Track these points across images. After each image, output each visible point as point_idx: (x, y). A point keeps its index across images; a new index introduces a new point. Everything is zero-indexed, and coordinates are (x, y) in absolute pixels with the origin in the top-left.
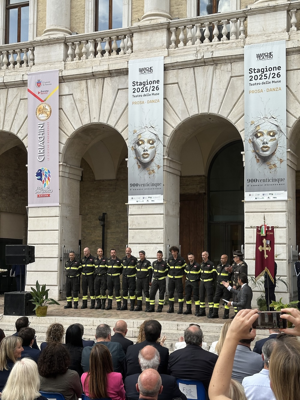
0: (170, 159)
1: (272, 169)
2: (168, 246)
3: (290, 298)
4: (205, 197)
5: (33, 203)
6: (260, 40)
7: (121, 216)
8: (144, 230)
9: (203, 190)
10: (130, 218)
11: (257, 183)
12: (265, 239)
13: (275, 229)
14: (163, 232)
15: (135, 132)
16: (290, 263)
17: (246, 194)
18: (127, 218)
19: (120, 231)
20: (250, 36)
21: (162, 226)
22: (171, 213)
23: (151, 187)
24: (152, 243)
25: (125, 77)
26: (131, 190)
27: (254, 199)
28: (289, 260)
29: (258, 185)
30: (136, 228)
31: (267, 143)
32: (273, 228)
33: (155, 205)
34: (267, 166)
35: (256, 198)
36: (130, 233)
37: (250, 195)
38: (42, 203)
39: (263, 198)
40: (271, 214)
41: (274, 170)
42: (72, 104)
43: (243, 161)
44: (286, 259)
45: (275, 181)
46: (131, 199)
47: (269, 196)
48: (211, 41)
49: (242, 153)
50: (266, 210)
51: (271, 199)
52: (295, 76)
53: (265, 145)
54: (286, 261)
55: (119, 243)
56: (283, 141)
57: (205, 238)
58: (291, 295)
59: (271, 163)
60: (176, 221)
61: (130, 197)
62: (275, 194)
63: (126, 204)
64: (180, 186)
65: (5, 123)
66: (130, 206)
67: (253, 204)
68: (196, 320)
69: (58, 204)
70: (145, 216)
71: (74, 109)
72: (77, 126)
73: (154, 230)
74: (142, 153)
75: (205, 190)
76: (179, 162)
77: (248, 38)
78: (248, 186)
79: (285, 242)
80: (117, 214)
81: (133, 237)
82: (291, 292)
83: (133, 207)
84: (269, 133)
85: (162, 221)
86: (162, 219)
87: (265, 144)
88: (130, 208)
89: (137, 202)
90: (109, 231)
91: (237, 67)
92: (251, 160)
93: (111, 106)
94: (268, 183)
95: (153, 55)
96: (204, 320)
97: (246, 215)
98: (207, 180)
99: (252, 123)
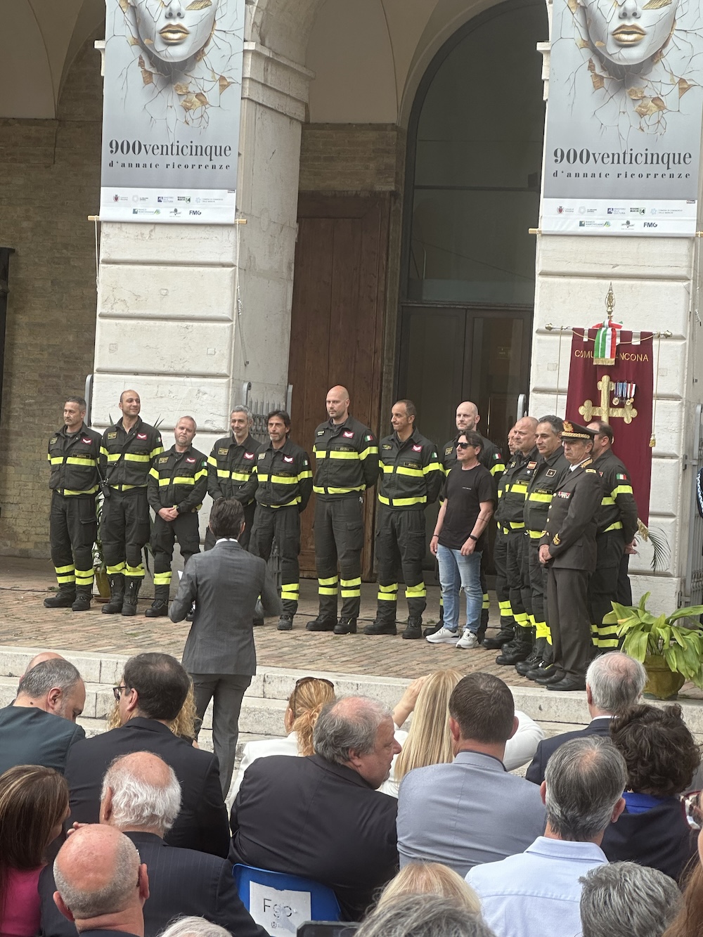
0: (267, 53)
1: (647, 117)
2: (245, 386)
3: (680, 594)
4: (392, 209)
7: (72, 263)
8: (158, 323)
9: (390, 180)
10: (105, 276)
11: (590, 167)
12: (605, 378)
13: (655, 342)
14: (228, 332)
16: (689, 470)
17: (547, 206)
18: (94, 270)
19: (64, 321)
21: (225, 310)
22: (263, 263)
23: (190, 160)
24: (184, 371)
26: (111, 165)
27: (574, 228)
28: (686, 457)
29: (593, 175)
30: (126, 312)
31: (635, 14)
32: (647, 338)
33: (203, 228)
34: (629, 103)
35: (581, 224)
36: (104, 331)
37: (560, 210)
39: (607, 224)
40: (631, 287)
41: (654, 118)
43: (543, 78)
44: (674, 451)
45: (655, 161)
46: (113, 200)
47: (630, 217)
49: (540, 47)
50: (617, 270)
51: (638, 228)
53: (627, 23)
54: (674, 461)
55: (61, 368)
56: (695, 10)
57: (386, 361)
58: (683, 582)
59: (645, 94)
60: (280, 295)
61: (106, 193)
62: (653, 212)
63: (90, 218)
64: (303, 161)
66: (104, 229)
67: (570, 243)
68: (334, 663)
70: (162, 268)
73: (196, 324)
74: (162, 23)
75: (396, 182)
76: (300, 69)
78: (556, 174)
79: (677, 392)
80: (57, 255)
81: (113, 348)
82: (684, 573)
83: (117, 231)
85: (228, 293)
86: (227, 281)
87: (629, 18)
88: (107, 235)
89: (135, 212)
90: (22, 318)
92: (572, 78)
94: (631, 169)
96: (362, 666)
97: (543, 283)
98: (405, 143)
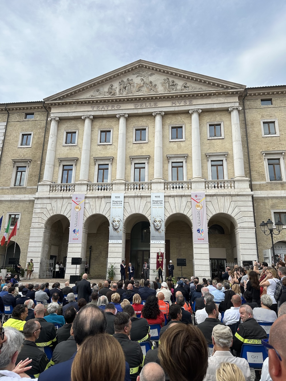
0: (124, 228)
1: (160, 233)
4: (130, 241)
5: (71, 242)
6: (156, 192)
7: (98, 247)
10: (109, 248)
11: (155, 237)
12: (160, 257)
14: (122, 254)
15: (113, 218)
17: (151, 241)
19: (97, 253)
20: (152, 190)
21: (121, 251)
22: (124, 247)
23: (118, 237)
24: (117, 257)
25: (110, 199)
26: (110, 238)
27: (154, 243)
30: (111, 252)
31: (158, 224)
33: (119, 244)
38: (74, 242)
39: (157, 243)
42: (89, 206)
43: (150, 230)
45: (160, 237)
48: (140, 190)
50: (158, 247)
51: (159, 243)
52: (167, 204)
56: (163, 224)
59: (159, 231)
60: (124, 250)
61: (109, 241)
62: (161, 241)
63: (108, 243)
65: (61, 211)
67: (153, 244)
69: (81, 242)
71: (90, 208)
72: (91, 214)
73: (118, 253)
74: (115, 225)
76: (126, 229)
77: (152, 191)
78: (152, 238)
80: (96, 246)
81: (110, 255)
83: (110, 244)
84: (159, 221)
86: (121, 249)
89: (112, 242)
90: (92, 253)
91: (148, 199)
93: (104, 208)
95: (120, 192)
98: (131, 235)
99: (153, 218)
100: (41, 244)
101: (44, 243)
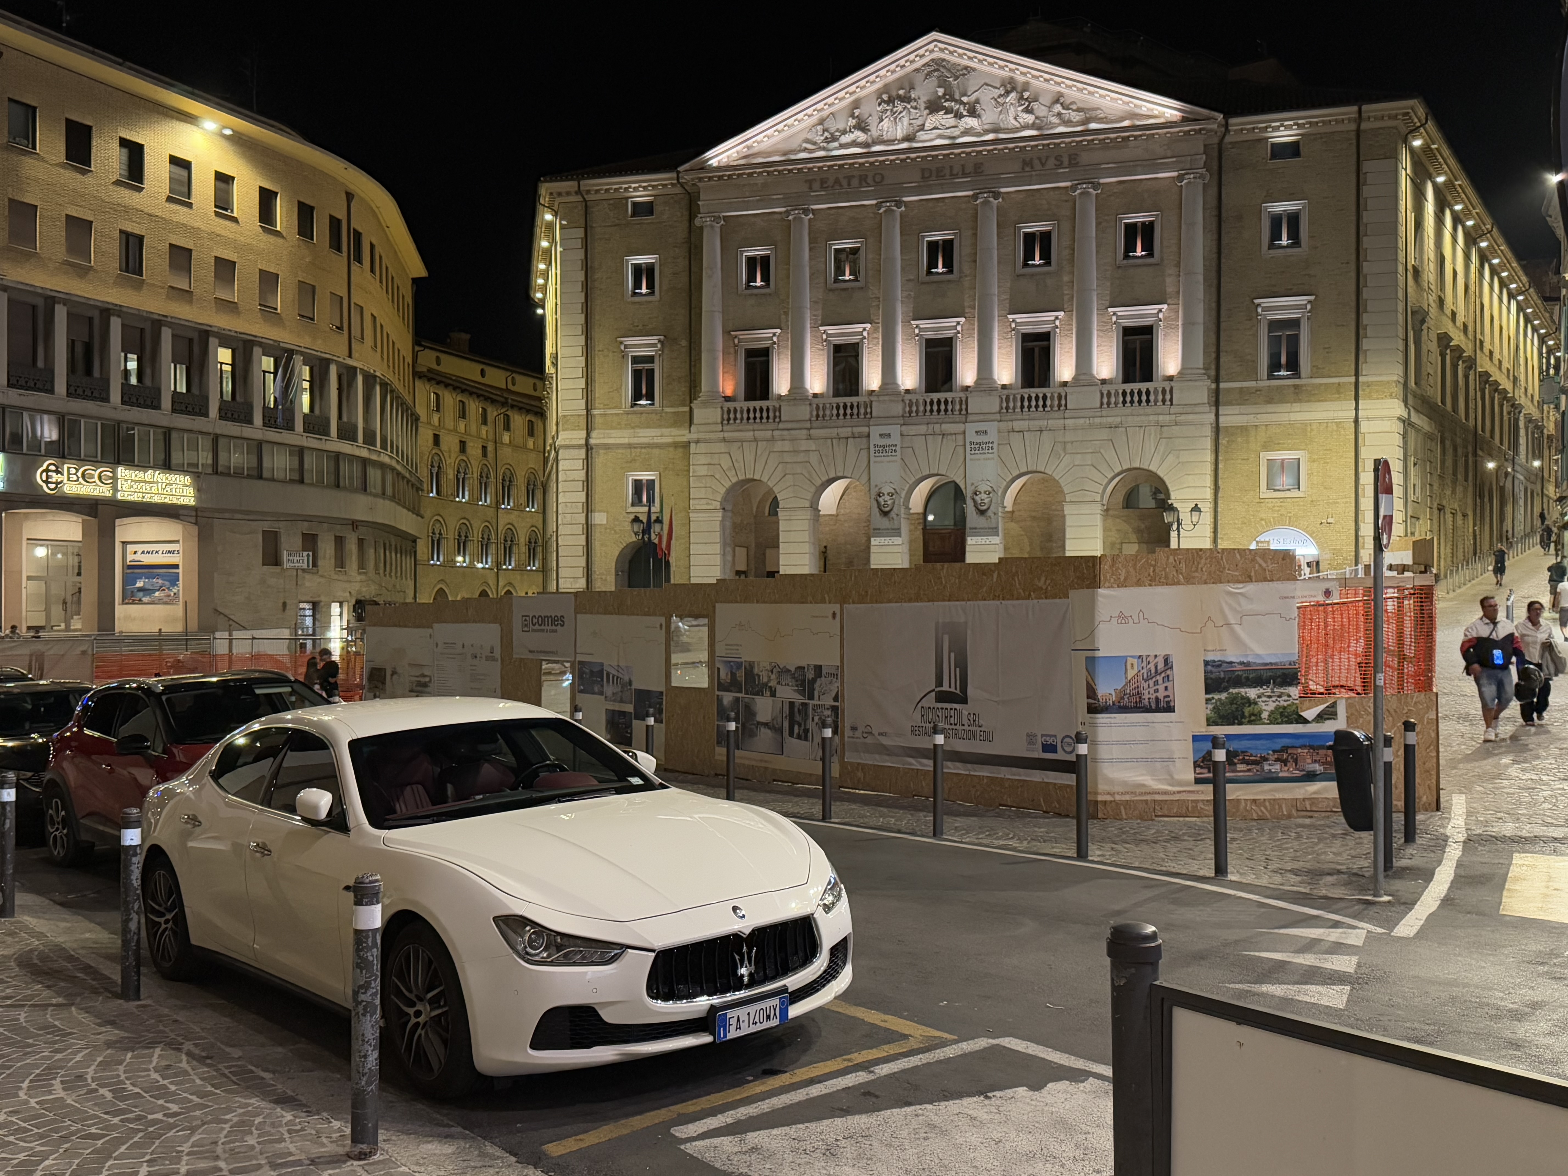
6: (979, 418)
15: (876, 485)
17: (968, 539)
20: (971, 414)
25: (866, 438)
27: (974, 543)
31: (984, 500)
34: (984, 517)
37: (971, 540)
39: (980, 542)
43: (966, 513)
51: (987, 542)
52: (1005, 449)
53: (982, 501)
56: (997, 499)
59: (987, 516)
65: (756, 472)
67: (973, 546)
72: (824, 478)
74: (883, 503)
77: (968, 416)
84: (985, 492)
91: (960, 438)
93: (854, 462)
95: (890, 422)
99: (973, 483)
100: (717, 548)
101: (724, 545)
